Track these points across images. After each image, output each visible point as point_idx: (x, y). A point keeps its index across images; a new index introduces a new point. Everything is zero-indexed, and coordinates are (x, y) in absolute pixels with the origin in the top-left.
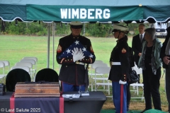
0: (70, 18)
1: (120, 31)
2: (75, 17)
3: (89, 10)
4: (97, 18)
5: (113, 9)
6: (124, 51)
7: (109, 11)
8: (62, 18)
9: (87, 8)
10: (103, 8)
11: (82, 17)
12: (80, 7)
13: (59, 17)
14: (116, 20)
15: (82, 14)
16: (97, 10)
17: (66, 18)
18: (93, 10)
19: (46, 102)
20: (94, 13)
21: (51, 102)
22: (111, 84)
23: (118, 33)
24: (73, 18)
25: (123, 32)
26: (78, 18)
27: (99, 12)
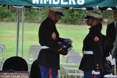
1: (93, 18)
2: (48, 2)
4: (70, 3)
6: (97, 39)
11: (54, 3)
17: (38, 3)
22: (83, 75)
23: (91, 20)
24: (45, 3)
25: (96, 19)
26: (50, 3)
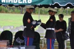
0: (7, 2)
8: (2, 2)
14: (36, 4)
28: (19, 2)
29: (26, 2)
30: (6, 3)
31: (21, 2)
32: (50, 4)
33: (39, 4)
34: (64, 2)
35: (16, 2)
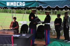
3: (17, 3)
5: (26, 2)
7: (24, 3)
8: (7, 5)
9: (16, 2)
10: (22, 2)
12: (14, 1)
13: (6, 5)
15: (14, 4)
16: (20, 3)
18: (19, 3)
19: (7, 37)
20: (19, 4)
21: (8, 37)
27: (21, 3)
28: (17, 6)
29: (21, 6)
30: (9, 6)
31: (18, 6)
32: (37, 7)
33: (29, 7)
34: (46, 5)
35: (15, 6)
